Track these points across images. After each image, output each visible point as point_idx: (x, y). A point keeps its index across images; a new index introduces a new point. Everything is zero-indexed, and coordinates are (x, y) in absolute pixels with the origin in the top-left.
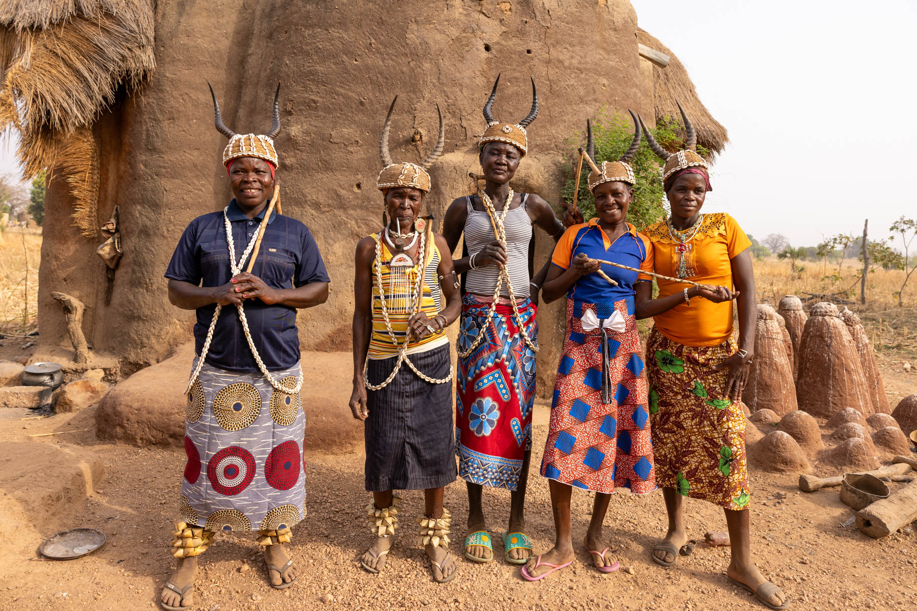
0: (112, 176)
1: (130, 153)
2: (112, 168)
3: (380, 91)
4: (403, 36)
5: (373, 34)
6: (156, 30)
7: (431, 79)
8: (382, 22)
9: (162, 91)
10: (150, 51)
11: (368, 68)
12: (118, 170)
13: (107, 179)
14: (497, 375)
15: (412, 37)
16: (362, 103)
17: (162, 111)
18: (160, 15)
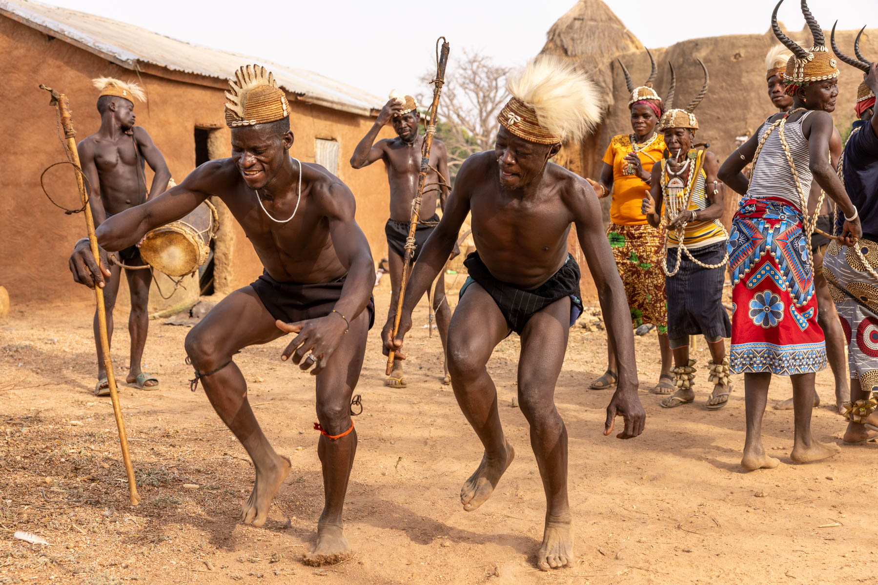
0: (590, 162)
1: (600, 150)
2: (590, 157)
3: (728, 110)
4: (739, 80)
5: (724, 81)
6: (614, 82)
7: (755, 101)
8: (728, 74)
9: (617, 116)
10: (611, 95)
11: (721, 99)
12: (593, 159)
13: (588, 164)
14: (768, 268)
15: (744, 80)
16: (719, 118)
17: (618, 127)
18: (615, 74)
